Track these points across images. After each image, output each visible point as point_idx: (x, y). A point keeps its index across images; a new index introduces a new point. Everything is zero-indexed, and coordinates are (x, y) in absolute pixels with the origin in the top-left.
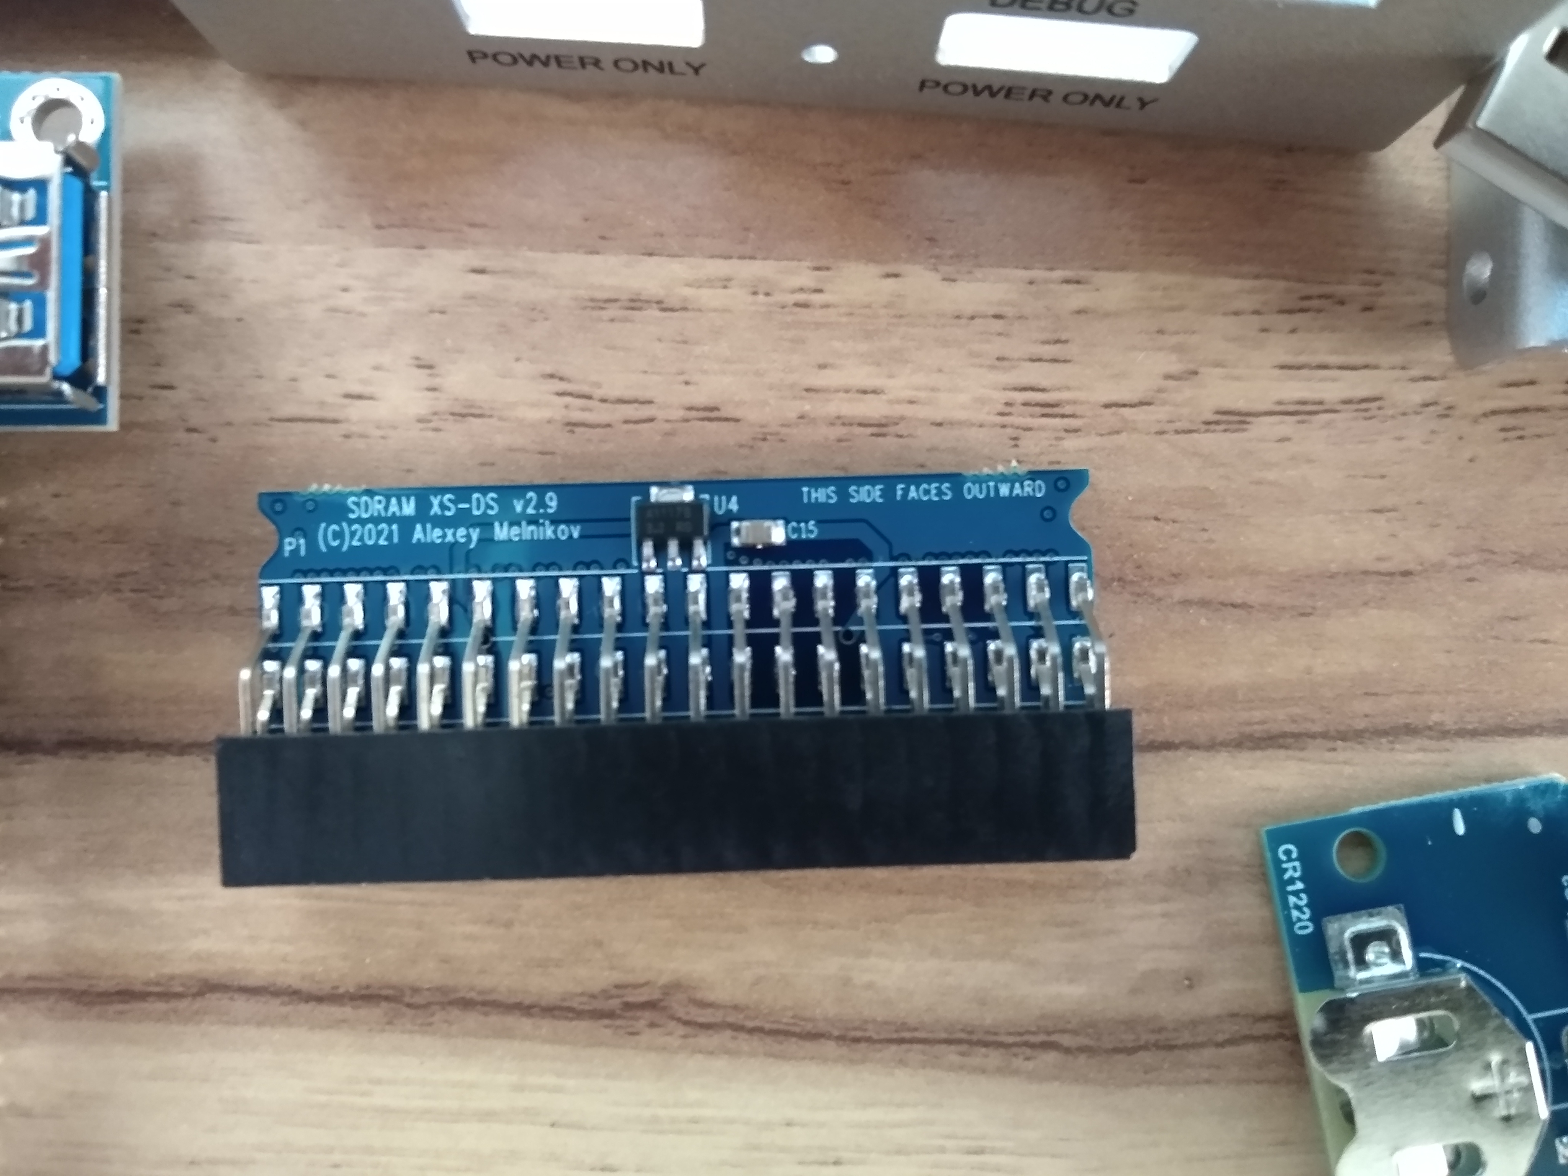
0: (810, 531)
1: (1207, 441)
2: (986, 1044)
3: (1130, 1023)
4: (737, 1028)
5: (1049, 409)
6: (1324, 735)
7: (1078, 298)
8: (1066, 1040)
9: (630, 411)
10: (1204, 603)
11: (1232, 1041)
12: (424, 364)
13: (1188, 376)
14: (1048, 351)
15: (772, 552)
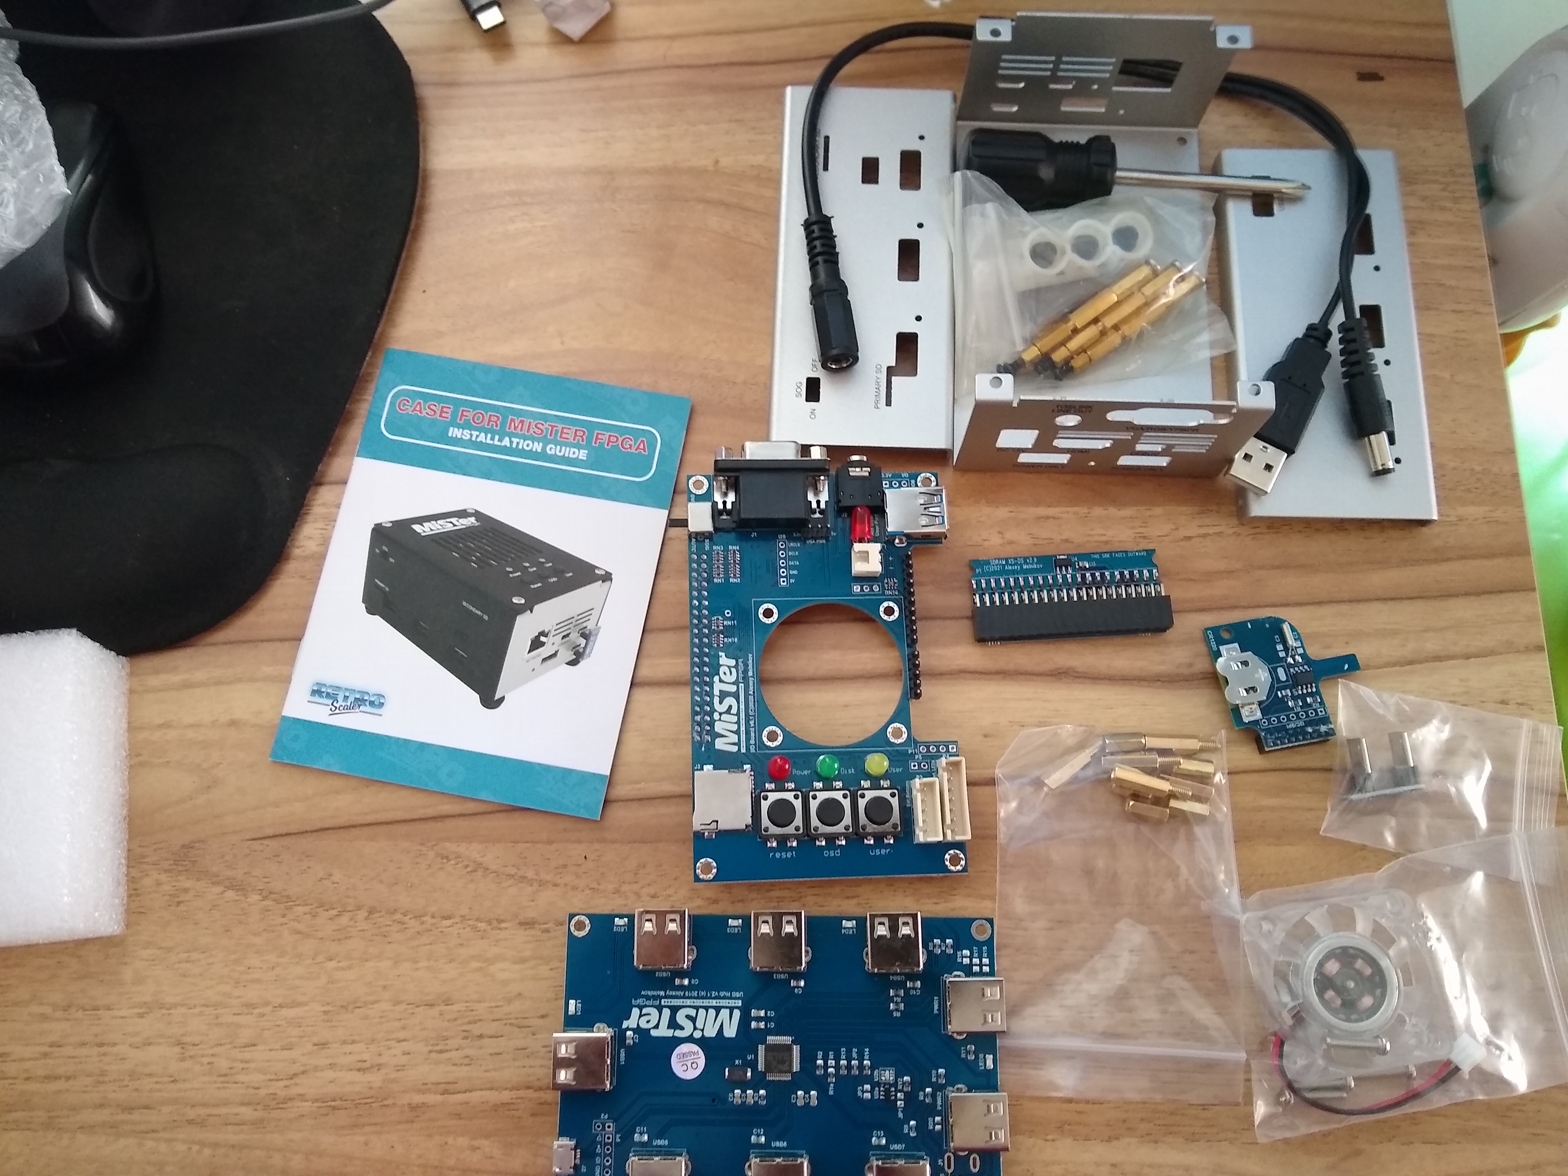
0: (1094, 564)
1: (1182, 543)
2: (1144, 680)
3: (1178, 675)
4: (1085, 677)
5: (1145, 537)
6: (1216, 608)
7: (1149, 513)
8: (1162, 679)
9: (1049, 541)
10: (1184, 579)
11: (1204, 679)
12: (999, 533)
13: (1177, 529)
14: (1143, 525)
15: (1085, 569)
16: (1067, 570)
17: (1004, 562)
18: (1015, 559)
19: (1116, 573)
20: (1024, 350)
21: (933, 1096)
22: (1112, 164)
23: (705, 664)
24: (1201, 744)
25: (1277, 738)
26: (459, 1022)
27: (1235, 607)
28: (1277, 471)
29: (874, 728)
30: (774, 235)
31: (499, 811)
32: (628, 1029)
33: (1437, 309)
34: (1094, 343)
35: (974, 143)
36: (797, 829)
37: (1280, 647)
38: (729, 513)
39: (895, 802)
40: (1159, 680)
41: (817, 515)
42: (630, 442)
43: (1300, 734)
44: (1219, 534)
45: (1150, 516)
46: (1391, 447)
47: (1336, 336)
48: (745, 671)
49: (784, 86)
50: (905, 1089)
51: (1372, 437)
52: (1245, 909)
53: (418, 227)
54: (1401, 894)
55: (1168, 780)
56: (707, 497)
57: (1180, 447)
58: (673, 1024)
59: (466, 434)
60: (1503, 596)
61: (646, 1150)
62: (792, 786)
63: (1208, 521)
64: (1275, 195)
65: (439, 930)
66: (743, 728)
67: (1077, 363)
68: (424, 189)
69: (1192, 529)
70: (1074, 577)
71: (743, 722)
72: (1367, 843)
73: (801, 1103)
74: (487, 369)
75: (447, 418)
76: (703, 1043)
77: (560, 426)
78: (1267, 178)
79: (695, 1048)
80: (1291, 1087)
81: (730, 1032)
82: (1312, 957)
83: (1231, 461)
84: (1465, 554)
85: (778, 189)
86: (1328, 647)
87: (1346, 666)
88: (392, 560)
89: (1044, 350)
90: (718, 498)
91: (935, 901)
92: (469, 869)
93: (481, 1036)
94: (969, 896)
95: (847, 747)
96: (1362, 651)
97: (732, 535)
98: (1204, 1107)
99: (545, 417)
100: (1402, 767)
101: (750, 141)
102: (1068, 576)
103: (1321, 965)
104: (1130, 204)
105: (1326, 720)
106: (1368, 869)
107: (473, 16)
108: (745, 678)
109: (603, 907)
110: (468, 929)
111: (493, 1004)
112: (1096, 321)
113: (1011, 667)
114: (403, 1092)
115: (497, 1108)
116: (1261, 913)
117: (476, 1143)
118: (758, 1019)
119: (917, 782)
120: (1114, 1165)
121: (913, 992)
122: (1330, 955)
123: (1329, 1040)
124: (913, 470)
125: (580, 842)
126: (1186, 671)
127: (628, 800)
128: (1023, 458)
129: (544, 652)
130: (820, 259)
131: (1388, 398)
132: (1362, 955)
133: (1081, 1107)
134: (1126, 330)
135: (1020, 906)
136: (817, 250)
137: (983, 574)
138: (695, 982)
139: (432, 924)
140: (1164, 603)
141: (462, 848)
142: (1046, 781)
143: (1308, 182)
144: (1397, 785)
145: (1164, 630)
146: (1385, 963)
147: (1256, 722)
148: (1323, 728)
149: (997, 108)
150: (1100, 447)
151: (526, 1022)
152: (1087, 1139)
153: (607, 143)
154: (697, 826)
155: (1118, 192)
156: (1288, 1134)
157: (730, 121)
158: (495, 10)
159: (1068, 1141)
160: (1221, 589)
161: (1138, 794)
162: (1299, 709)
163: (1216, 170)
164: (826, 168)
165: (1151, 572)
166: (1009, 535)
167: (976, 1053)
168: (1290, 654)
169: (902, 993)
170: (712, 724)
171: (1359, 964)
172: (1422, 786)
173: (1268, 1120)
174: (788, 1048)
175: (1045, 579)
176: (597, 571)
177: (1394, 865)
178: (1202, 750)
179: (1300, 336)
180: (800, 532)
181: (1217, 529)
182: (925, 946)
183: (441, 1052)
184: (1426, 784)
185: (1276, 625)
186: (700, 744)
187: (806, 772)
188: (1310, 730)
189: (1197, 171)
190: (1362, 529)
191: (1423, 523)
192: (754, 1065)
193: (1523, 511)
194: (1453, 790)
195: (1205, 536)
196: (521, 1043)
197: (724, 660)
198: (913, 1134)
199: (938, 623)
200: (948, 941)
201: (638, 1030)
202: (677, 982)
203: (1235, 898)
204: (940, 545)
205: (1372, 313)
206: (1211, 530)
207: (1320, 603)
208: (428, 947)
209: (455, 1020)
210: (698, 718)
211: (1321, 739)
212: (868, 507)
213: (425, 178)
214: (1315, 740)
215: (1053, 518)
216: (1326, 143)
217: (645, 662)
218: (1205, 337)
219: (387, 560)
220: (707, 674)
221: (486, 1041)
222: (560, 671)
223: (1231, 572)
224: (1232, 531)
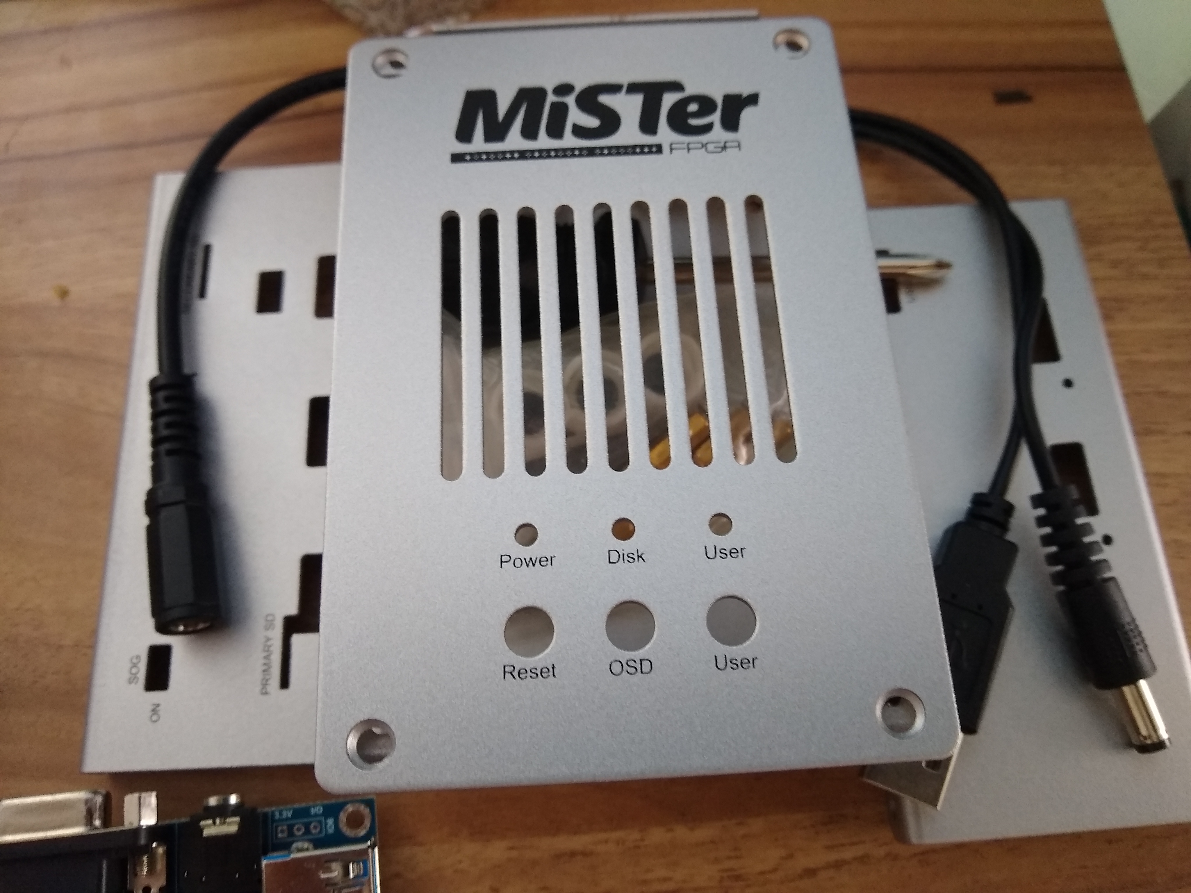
13: (790, 856)
33: (1161, 432)
44: (863, 859)
63: (840, 836)
64: (901, 279)
69: (816, 855)
143: (946, 257)
164: (202, 295)
179: (963, 518)
195: (838, 865)
205: (1072, 457)
206: (848, 854)
215: (583, 853)
216: (963, 194)
224: (882, 852)
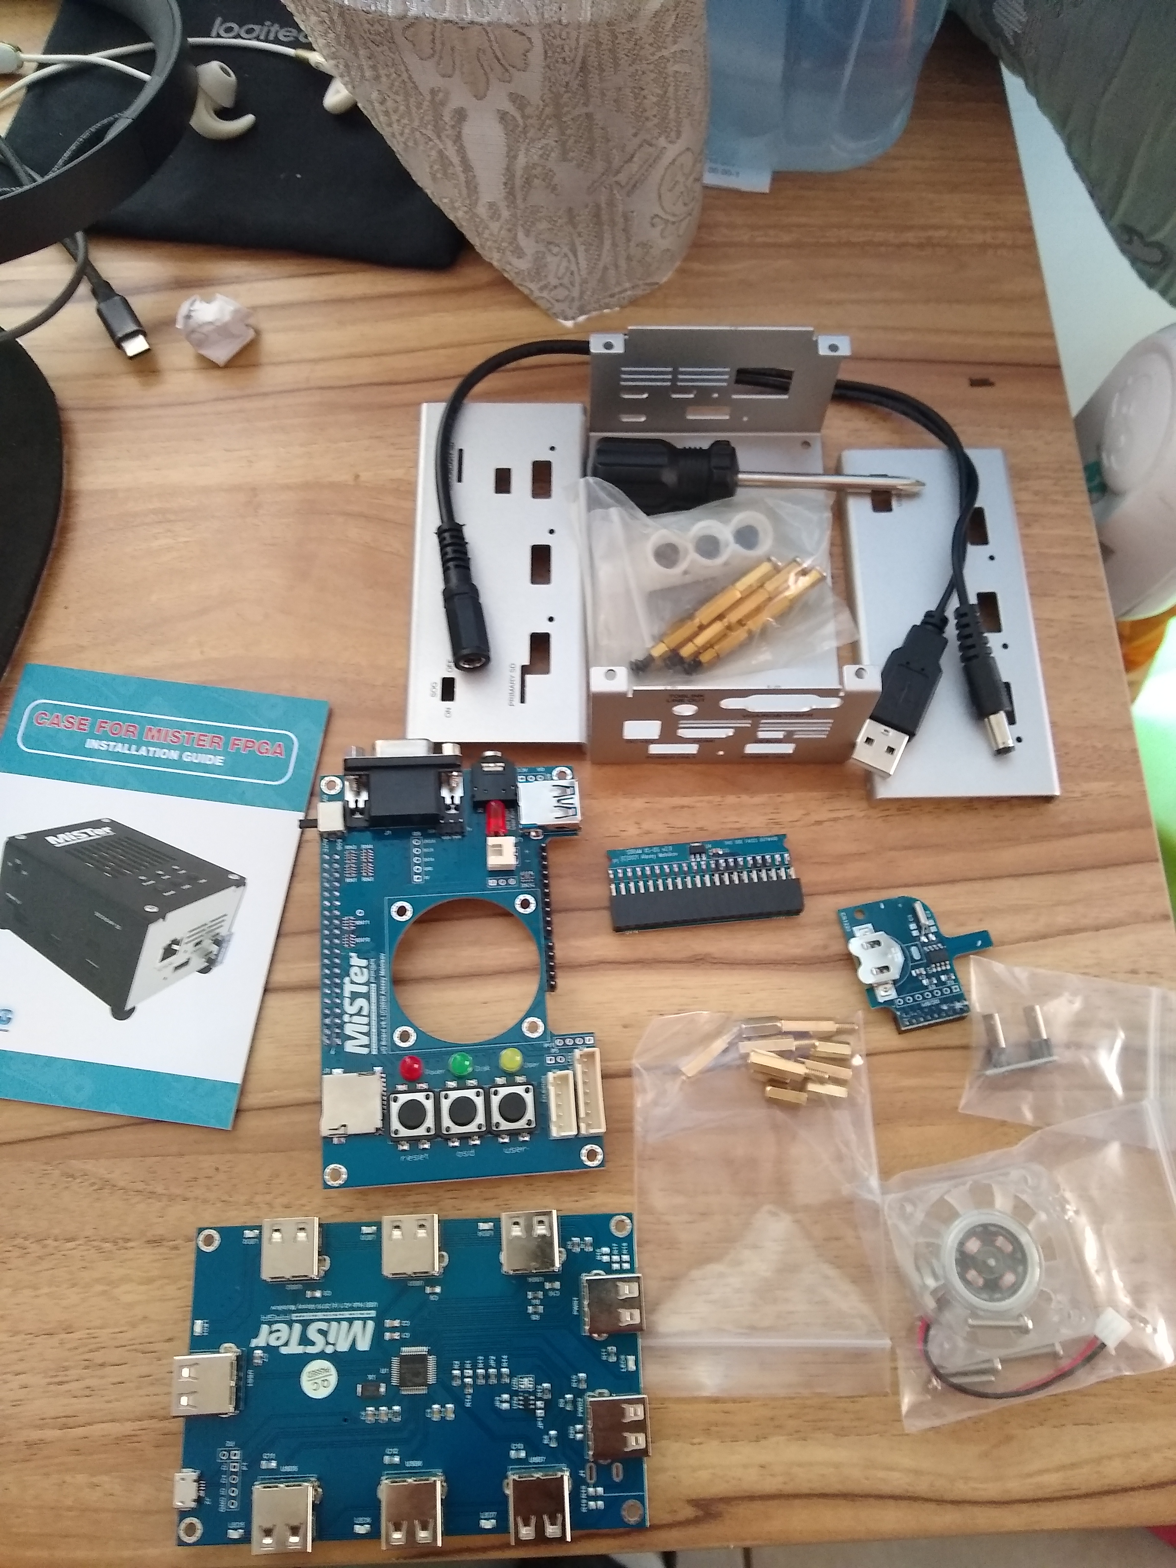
0: (727, 851)
1: (814, 828)
2: (781, 964)
3: (813, 958)
4: (722, 963)
5: (777, 823)
6: (850, 890)
7: (780, 799)
8: (797, 962)
9: (684, 830)
10: (815, 863)
11: (838, 961)
12: (637, 823)
13: (808, 814)
14: (775, 811)
15: (719, 856)
16: (701, 857)
17: (640, 852)
18: (651, 847)
19: (749, 858)
20: (653, 647)
21: (574, 1402)
22: (733, 466)
23: (337, 966)
24: (837, 1025)
25: (913, 1017)
26: (80, 1350)
27: (868, 889)
28: (899, 753)
29: (511, 1023)
30: (410, 545)
31: (128, 1125)
32: (257, 1348)
33: (1053, 595)
34: (722, 637)
35: (599, 452)
36: (428, 1130)
37: (913, 926)
38: (361, 811)
39: (529, 1098)
40: (794, 963)
41: (453, 811)
42: (268, 747)
43: (935, 1012)
44: (850, 818)
45: (781, 802)
46: (1012, 726)
47: (952, 622)
48: (377, 971)
49: (419, 404)
50: (545, 1397)
51: (992, 717)
52: (885, 1191)
53: (61, 545)
54: (1037, 1167)
55: (803, 1063)
56: (340, 797)
57: (801, 733)
58: (305, 1340)
59: (103, 745)
60: (1129, 867)
61: (274, 1477)
62: (425, 1086)
63: (837, 805)
64: (893, 492)
65: (62, 1253)
66: (374, 1030)
67: (705, 658)
68: (67, 509)
69: (823, 814)
70: (708, 864)
71: (374, 1023)
72: (1006, 1119)
73: (436, 1418)
74: (125, 680)
75: (85, 730)
76: (335, 1358)
77: (197, 734)
78: (885, 476)
79: (326, 1364)
80: (936, 1372)
81: (364, 1345)
82: (952, 1237)
83: (853, 746)
84: (1091, 828)
85: (414, 501)
86: (962, 925)
87: (979, 943)
88: (25, 873)
89: (673, 645)
90: (350, 797)
91: (576, 1199)
92: (96, 1187)
93: (102, 1365)
94: (610, 1191)
95: (480, 1044)
96: (995, 928)
97: (368, 835)
98: (852, 1398)
99: (182, 726)
100: (1036, 1040)
101: (391, 456)
102: (703, 863)
103: (962, 1244)
104: (751, 504)
105: (960, 997)
106: (1009, 1144)
107: (118, 343)
108: (378, 978)
109: (233, 1219)
110: (93, 1251)
111: (117, 1330)
112: (720, 617)
113: (650, 955)
114: (20, 1428)
115: (118, 1441)
116: (900, 1195)
117: (95, 1480)
118: (393, 1329)
119: (551, 1075)
120: (762, 1467)
121: (551, 1294)
122: (971, 1233)
123: (970, 1321)
124: (550, 764)
125: (211, 1153)
126: (820, 953)
127: (259, 1109)
128: (654, 749)
129: (176, 960)
130: (451, 564)
131: (1005, 679)
132: (1004, 1233)
133: (729, 1406)
134: (751, 625)
135: (659, 1201)
136: (449, 556)
137: (621, 865)
138: (328, 1293)
139: (56, 1247)
140: (794, 885)
141: (89, 1166)
142: (684, 1069)
143: (922, 479)
144: (1032, 1058)
145: (798, 912)
146: (1024, 1239)
147: (891, 1002)
148: (958, 1005)
149: (626, 419)
150: (724, 736)
151: (151, 1347)
152: (735, 1440)
153: (251, 462)
154: (325, 1132)
155: (741, 494)
156: (937, 1422)
157: (371, 437)
158: (141, 339)
159: (715, 1443)
160: (853, 871)
161: (777, 1079)
162: (934, 987)
163: (838, 471)
164: (460, 480)
165: (782, 856)
166: (647, 825)
167: (617, 1354)
168: (923, 933)
169: (540, 1294)
170: (341, 1026)
171: (1000, 1241)
172: (1055, 1058)
173: (915, 1410)
174: (422, 1359)
175: (680, 867)
176: (231, 877)
177: (1031, 1140)
178: (839, 1032)
179: (918, 623)
180: (435, 829)
181: (848, 813)
182: (562, 1244)
183: (61, 1383)
184: (1059, 1056)
185: (908, 905)
186: (330, 1047)
187: (439, 1072)
188: (945, 1007)
189: (821, 472)
190: (991, 807)
191: (1048, 799)
192: (387, 1379)
193: (1143, 785)
194: (1086, 1061)
195: (835, 820)
196: (144, 1370)
197: (355, 960)
198: (553, 1445)
199: (578, 914)
200: (587, 1239)
201: (267, 1349)
202: (309, 1294)
203: (874, 1182)
204: (576, 837)
205: (988, 600)
206: (841, 814)
207: (953, 881)
208: (51, 1271)
209: (76, 1348)
210: (327, 1021)
211: (958, 1016)
212: (503, 801)
213: (69, 499)
214: (951, 1018)
215: (688, 807)
216: (941, 444)
217: (278, 967)
218: (830, 628)
219: (20, 872)
220: (337, 976)
221: (109, 1370)
222: (193, 979)
223: (861, 855)
224: (862, 814)
